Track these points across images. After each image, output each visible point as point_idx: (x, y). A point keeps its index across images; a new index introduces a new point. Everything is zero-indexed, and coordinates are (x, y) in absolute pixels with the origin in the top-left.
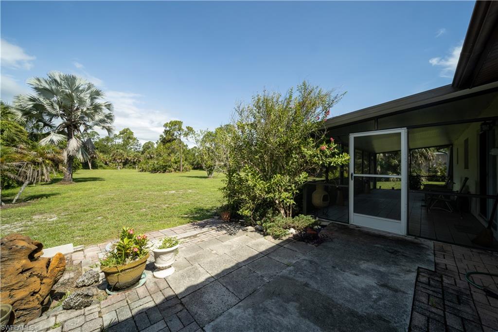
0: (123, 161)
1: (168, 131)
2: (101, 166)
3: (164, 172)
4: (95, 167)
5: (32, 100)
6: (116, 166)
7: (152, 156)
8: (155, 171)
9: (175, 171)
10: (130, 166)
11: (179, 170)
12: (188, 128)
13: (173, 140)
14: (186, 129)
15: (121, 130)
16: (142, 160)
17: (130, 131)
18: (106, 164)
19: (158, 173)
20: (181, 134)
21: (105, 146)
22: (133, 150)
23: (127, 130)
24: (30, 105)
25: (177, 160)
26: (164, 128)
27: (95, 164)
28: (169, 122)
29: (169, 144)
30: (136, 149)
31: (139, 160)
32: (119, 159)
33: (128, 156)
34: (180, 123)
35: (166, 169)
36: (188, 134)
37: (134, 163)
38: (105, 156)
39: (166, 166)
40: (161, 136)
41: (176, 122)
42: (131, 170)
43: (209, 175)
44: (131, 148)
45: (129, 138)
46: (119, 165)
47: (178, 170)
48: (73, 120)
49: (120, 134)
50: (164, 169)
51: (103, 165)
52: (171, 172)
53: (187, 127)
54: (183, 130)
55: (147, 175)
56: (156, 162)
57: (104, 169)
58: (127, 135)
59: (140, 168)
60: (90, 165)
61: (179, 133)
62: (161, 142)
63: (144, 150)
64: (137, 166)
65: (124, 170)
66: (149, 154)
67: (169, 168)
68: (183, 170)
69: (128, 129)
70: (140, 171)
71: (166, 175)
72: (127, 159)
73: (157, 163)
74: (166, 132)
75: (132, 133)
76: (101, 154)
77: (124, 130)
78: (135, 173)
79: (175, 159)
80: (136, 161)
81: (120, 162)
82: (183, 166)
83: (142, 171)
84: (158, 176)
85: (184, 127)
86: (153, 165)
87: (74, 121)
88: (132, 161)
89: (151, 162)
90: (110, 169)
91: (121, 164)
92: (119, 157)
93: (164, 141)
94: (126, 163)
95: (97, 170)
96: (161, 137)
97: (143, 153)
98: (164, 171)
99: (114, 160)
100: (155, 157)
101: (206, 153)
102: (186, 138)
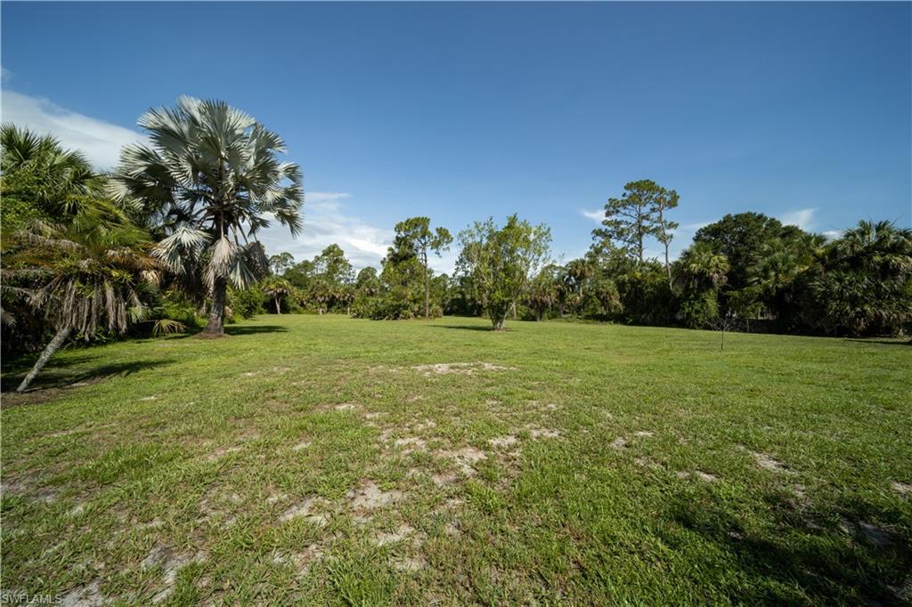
0: (327, 299)
1: (403, 239)
2: (295, 309)
3: (395, 319)
4: (285, 310)
5: (145, 156)
6: (316, 308)
7: (373, 290)
8: (379, 315)
9: (415, 316)
10: (339, 308)
11: (423, 315)
12: (440, 230)
13: (411, 257)
14: (435, 234)
15: (325, 249)
16: (357, 297)
17: (339, 249)
18: (302, 305)
19: (384, 320)
20: (426, 243)
21: (302, 275)
22: (342, 282)
23: (334, 248)
24: (140, 166)
25: (417, 297)
26: (395, 234)
27: (286, 305)
28: (404, 222)
29: (404, 263)
30: (348, 280)
31: (352, 299)
32: (321, 296)
33: (335, 292)
34: (425, 221)
35: (399, 312)
36: (439, 242)
37: (345, 303)
38: (301, 292)
39: (400, 306)
40: (390, 249)
41: (418, 219)
42: (340, 315)
43: (495, 324)
44: (341, 279)
45: (336, 261)
46: (321, 307)
47: (420, 314)
48: (225, 203)
49: (324, 255)
50: (395, 312)
51: (298, 307)
52: (409, 317)
53: (437, 229)
54: (430, 235)
55: (367, 325)
56: (380, 300)
57: (299, 313)
58: (334, 255)
59: (354, 312)
60: (278, 306)
61: (423, 242)
62: (391, 260)
63: (360, 282)
64: (349, 309)
65: (329, 315)
66: (368, 287)
67: (405, 311)
68: (429, 315)
69: (335, 246)
70: (354, 317)
71: (400, 323)
72: (334, 297)
73: (382, 303)
74: (399, 241)
75: (341, 253)
76: (295, 288)
77: (329, 248)
78: (346, 320)
79: (412, 294)
80: (348, 300)
81: (323, 302)
82: (430, 305)
83: (358, 316)
84: (385, 325)
85: (432, 229)
86: (376, 305)
87: (228, 205)
88: (341, 299)
89: (371, 301)
90: (308, 313)
91: (324, 305)
92: (320, 293)
93: (395, 259)
94: (332, 304)
95: (288, 315)
96: (390, 252)
97: (358, 286)
98: (396, 317)
99: (314, 297)
100: (378, 292)
101: (489, 274)
102: (435, 250)
